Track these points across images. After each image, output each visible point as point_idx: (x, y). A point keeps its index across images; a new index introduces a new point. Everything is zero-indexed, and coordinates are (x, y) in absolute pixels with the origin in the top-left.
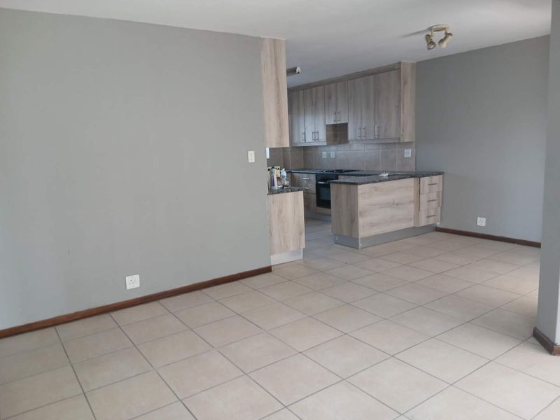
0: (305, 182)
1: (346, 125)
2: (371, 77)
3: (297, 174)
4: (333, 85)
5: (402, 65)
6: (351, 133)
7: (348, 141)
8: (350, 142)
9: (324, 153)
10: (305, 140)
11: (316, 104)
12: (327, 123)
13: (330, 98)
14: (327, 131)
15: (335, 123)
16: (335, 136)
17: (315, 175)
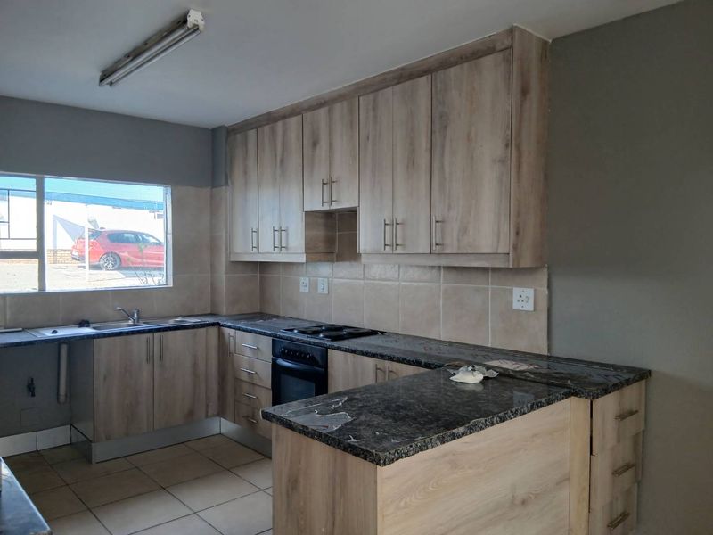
0: (248, 353)
1: (353, 213)
2: (423, 81)
3: (232, 332)
4: (323, 112)
5: (517, 34)
6: (368, 235)
7: (360, 255)
8: (364, 259)
9: (304, 280)
10: (258, 247)
11: (282, 161)
12: (308, 208)
13: (315, 144)
14: (307, 226)
15: (326, 207)
16: (330, 241)
17: (270, 339)
